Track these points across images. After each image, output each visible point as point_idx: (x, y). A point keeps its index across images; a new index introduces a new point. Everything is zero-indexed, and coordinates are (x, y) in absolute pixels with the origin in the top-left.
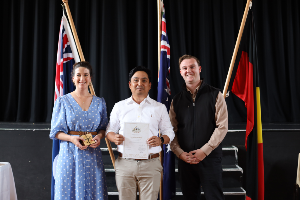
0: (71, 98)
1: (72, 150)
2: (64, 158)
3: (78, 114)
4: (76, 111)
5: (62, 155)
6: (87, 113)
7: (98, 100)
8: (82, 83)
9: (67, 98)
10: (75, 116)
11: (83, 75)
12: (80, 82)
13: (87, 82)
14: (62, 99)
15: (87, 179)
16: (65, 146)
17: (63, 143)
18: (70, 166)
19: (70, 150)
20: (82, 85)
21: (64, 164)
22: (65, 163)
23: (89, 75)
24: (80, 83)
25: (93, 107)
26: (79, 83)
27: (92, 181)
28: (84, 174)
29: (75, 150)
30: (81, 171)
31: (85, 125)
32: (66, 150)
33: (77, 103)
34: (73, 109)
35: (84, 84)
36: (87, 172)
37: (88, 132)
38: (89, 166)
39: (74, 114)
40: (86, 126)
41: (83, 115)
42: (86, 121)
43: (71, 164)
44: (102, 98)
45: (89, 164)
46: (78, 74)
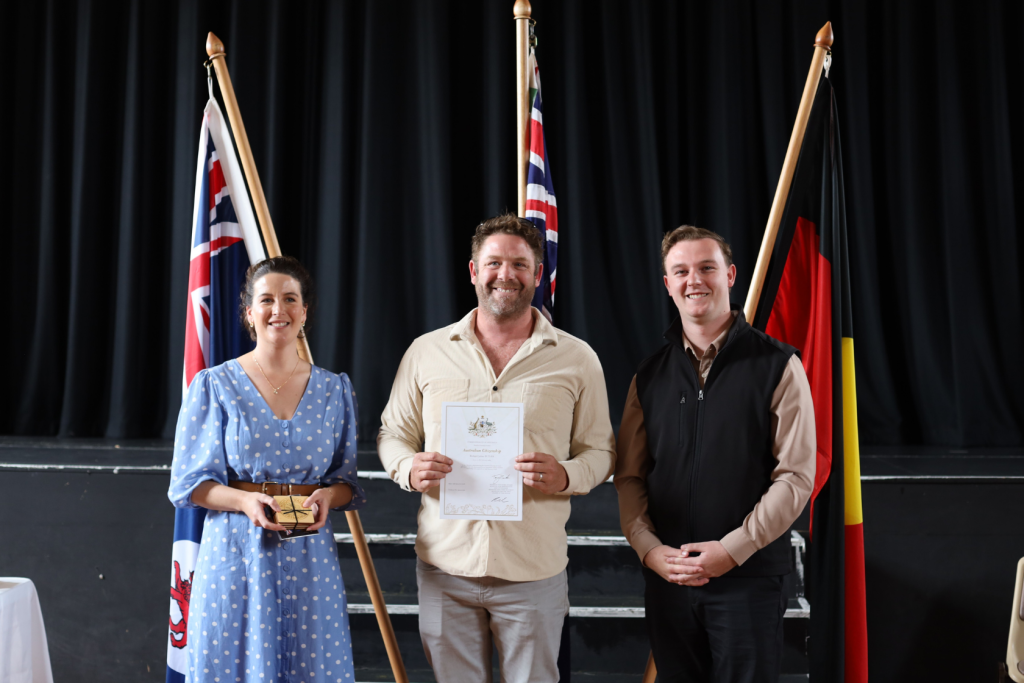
0: (240, 376)
1: (239, 542)
2: (214, 567)
3: (262, 431)
4: (255, 419)
5: (206, 558)
6: (291, 427)
7: (328, 383)
8: (277, 325)
9: (226, 376)
10: (249, 435)
11: (281, 298)
12: (271, 320)
13: (293, 320)
14: (210, 379)
15: (288, 638)
16: (217, 530)
17: (212, 520)
18: (232, 594)
19: (232, 541)
20: (278, 330)
21: (213, 586)
22: (217, 584)
23: (300, 300)
24: (271, 324)
25: (309, 407)
26: (269, 327)
27: (304, 646)
28: (279, 620)
29: (248, 541)
30: (269, 609)
31: (283, 467)
32: (221, 541)
33: (259, 395)
34: (244, 413)
35: (285, 326)
36: (288, 616)
37: (292, 484)
38: (294, 597)
39: (246, 428)
40: (287, 470)
41: (277, 434)
42: (288, 451)
43: (233, 587)
44: (342, 374)
45: (294, 591)
46: (264, 295)
